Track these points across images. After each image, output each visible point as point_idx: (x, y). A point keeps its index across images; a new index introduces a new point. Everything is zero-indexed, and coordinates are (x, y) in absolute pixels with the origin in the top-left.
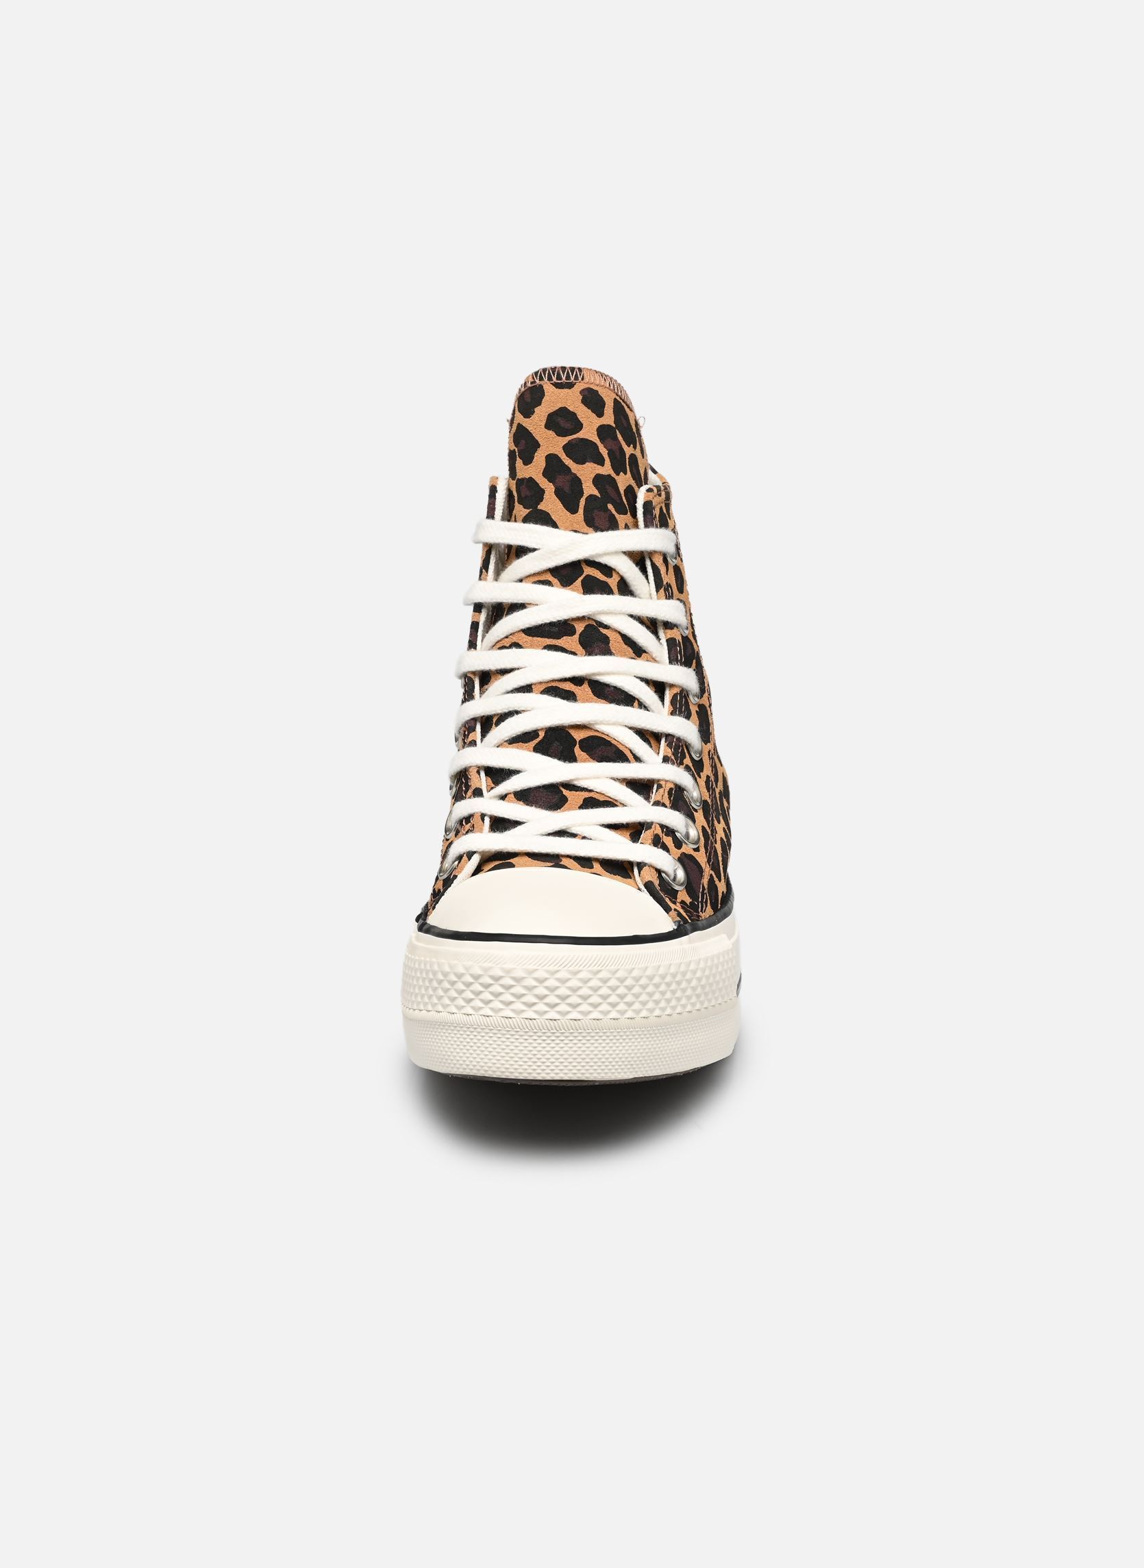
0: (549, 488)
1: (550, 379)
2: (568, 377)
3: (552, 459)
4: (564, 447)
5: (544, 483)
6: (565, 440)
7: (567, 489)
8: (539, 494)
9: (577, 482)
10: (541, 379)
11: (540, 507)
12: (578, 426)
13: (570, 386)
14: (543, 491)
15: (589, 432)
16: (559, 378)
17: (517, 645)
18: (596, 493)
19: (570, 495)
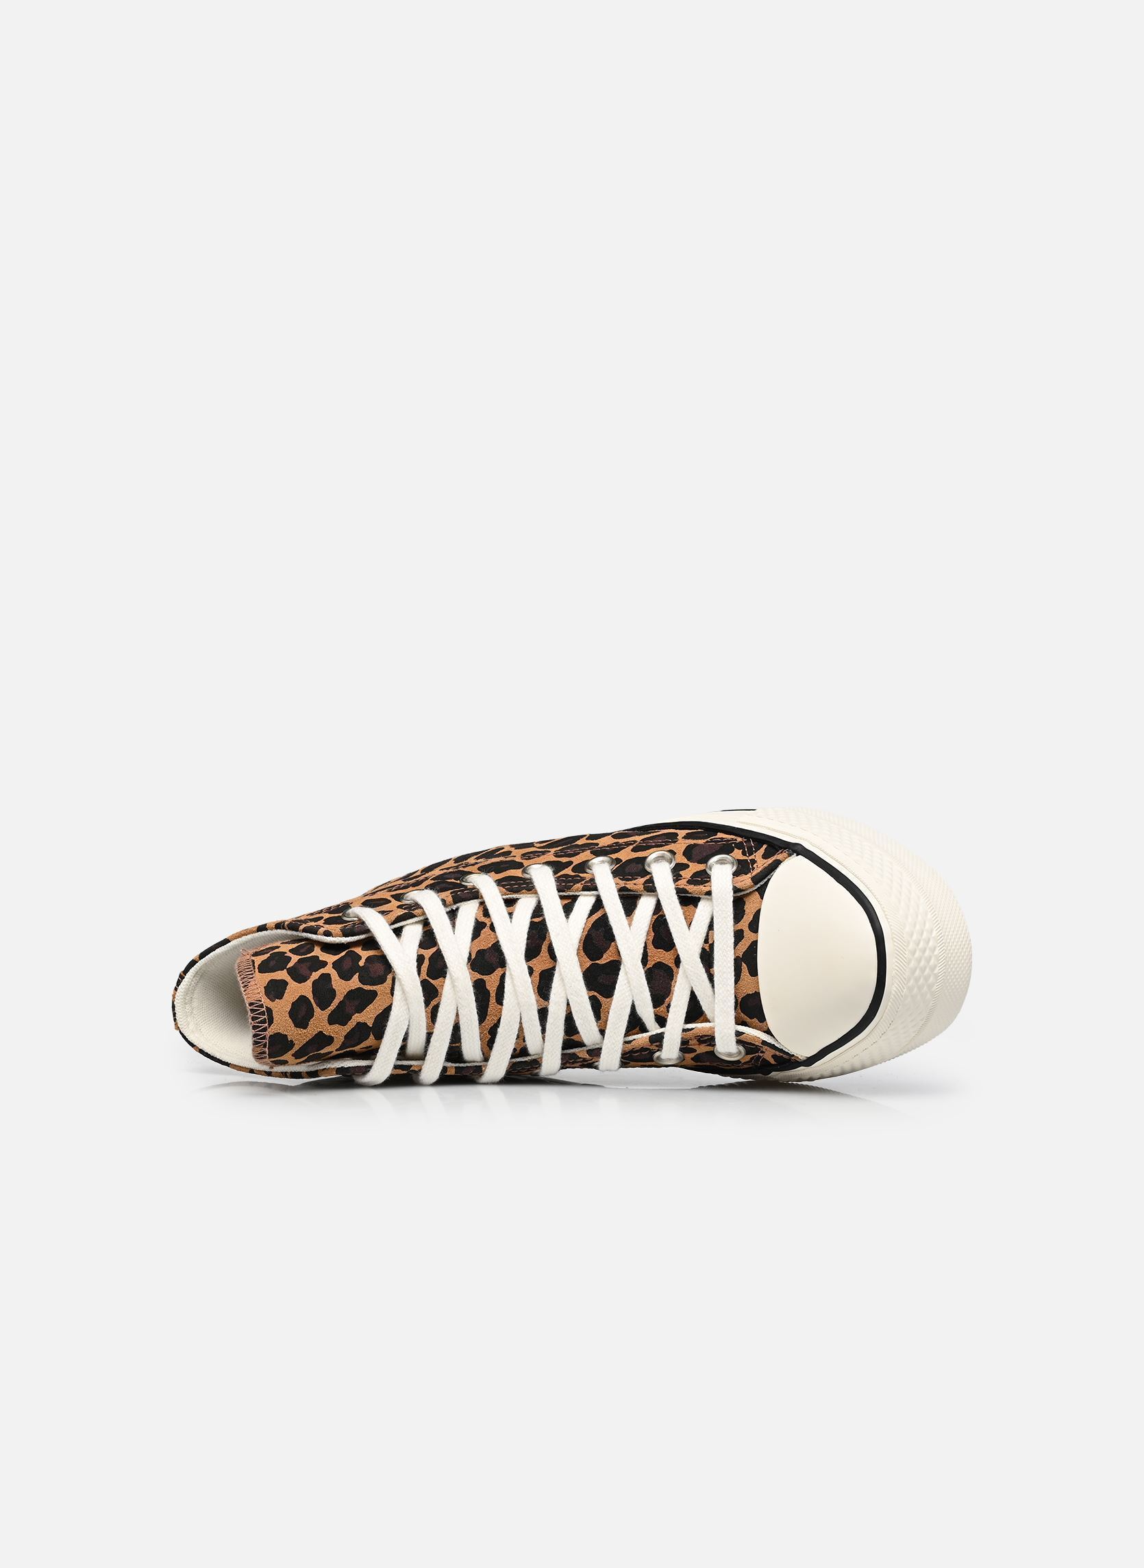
0: (357, 1018)
1: (265, 1030)
2: (263, 1013)
3: (332, 1020)
4: (323, 1009)
5: (351, 1024)
6: (317, 1009)
7: (357, 1003)
8: (361, 1026)
9: (351, 994)
10: (264, 1038)
11: (371, 1026)
12: (303, 999)
13: (269, 1011)
14: (358, 1024)
15: (306, 989)
16: (264, 1022)
18: (356, 976)
19: (361, 999)
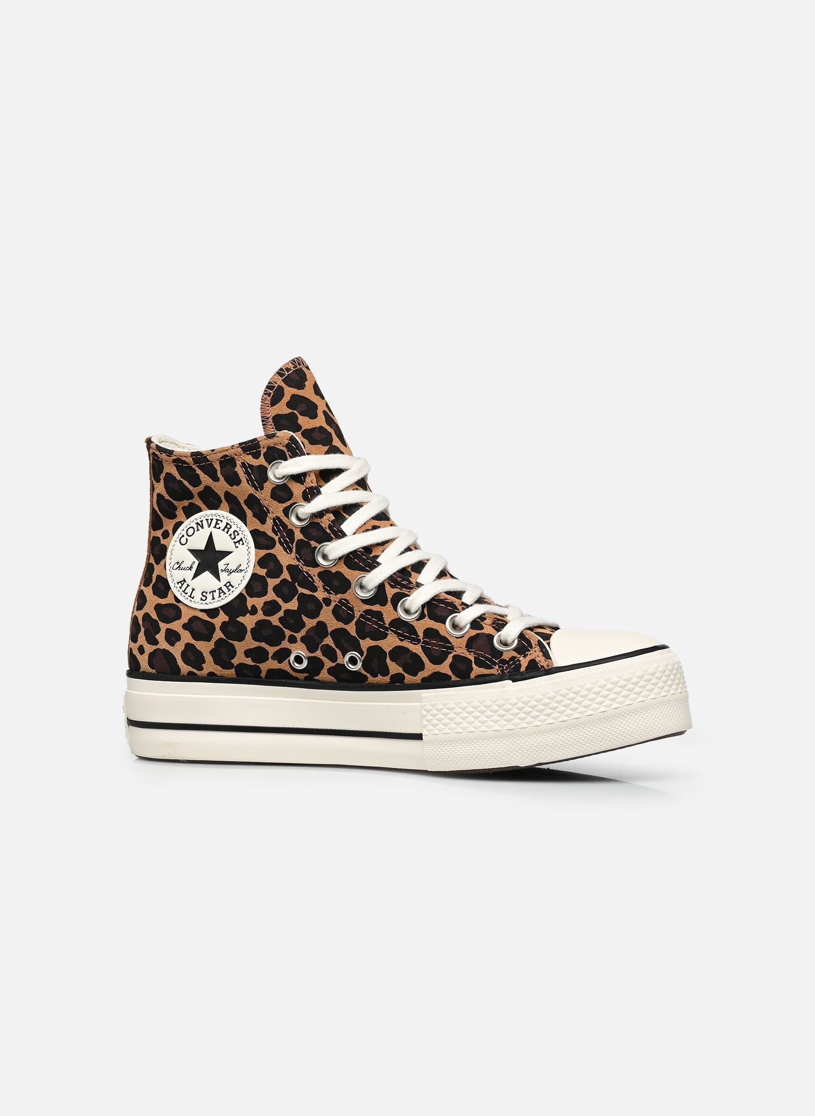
17: (375, 528)
